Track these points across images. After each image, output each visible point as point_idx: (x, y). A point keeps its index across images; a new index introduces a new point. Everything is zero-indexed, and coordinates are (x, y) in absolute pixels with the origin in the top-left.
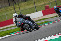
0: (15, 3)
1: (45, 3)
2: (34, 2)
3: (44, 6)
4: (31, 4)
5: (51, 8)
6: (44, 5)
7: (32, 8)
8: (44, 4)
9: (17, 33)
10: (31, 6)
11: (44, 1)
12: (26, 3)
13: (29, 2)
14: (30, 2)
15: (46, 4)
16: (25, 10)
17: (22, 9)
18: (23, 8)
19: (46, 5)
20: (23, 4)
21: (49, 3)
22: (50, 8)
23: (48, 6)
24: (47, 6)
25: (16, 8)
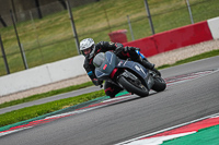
0: (5, 25)
1: (113, 22)
2: (72, 19)
3: (107, 32)
4: (60, 26)
5: (133, 40)
6: (106, 29)
7: (65, 40)
8: (109, 28)
9: (12, 129)
10: (60, 34)
11: (106, 17)
12: (42, 22)
13: (54, 18)
14: (56, 20)
15: (114, 27)
16: (39, 47)
17: (27, 43)
18: (33, 41)
19: (114, 31)
20: (33, 26)
21: (126, 24)
22: (129, 41)
23: (120, 34)
24: (117, 34)
25: (6, 41)
